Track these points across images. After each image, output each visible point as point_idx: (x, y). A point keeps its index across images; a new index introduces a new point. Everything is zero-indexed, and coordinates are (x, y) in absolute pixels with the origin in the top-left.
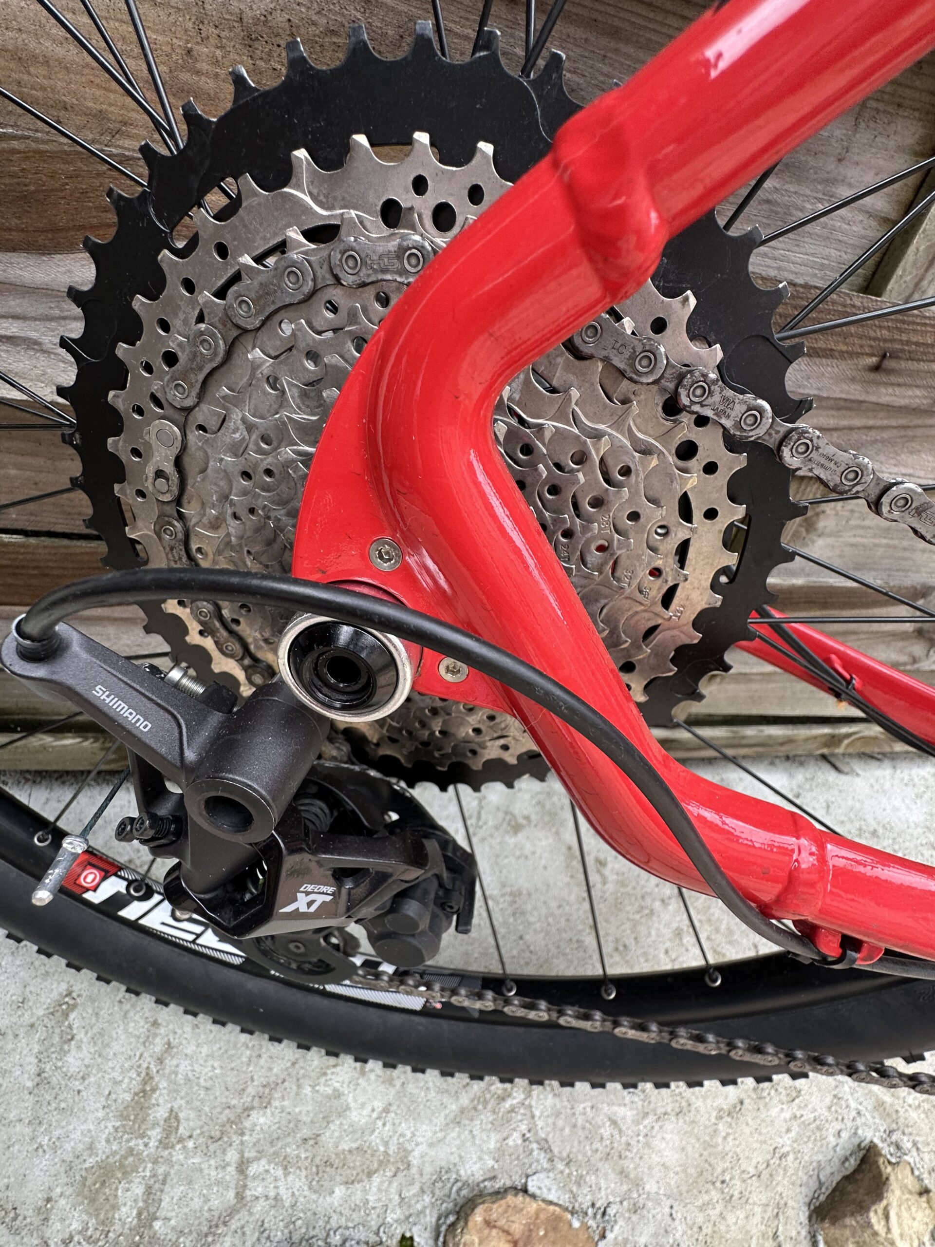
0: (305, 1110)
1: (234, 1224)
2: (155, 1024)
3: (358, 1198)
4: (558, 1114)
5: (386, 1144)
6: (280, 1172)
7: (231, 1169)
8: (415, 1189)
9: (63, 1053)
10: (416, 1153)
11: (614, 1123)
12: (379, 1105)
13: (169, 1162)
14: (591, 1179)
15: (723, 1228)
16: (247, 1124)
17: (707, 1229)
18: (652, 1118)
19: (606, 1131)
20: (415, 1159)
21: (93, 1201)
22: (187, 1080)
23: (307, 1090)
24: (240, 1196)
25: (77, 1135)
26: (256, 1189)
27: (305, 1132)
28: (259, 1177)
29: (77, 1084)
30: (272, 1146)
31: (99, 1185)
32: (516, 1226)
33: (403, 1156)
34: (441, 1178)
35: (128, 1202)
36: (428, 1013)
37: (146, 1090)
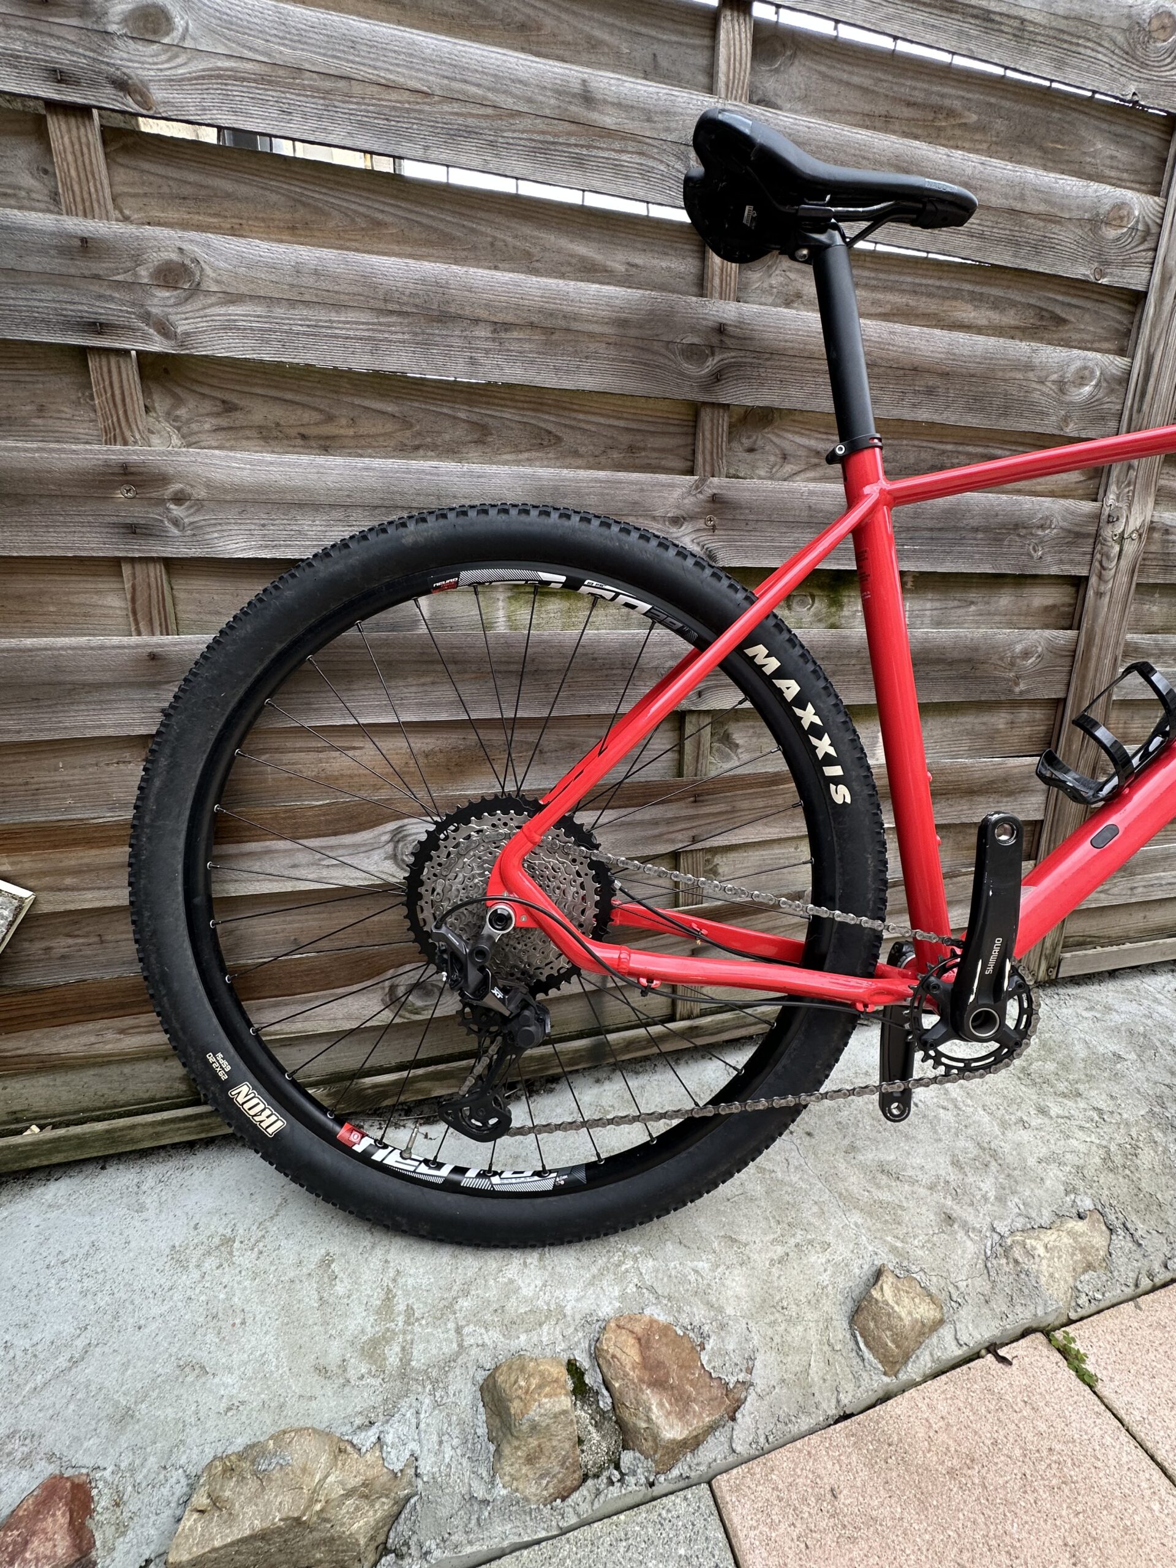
0: (492, 1294)
1: (460, 1361)
2: (386, 1261)
3: (535, 1339)
4: (657, 1271)
5: (548, 1304)
6: (483, 1331)
7: (452, 1332)
8: (571, 1330)
9: (332, 1286)
10: (568, 1307)
11: (696, 1272)
12: (539, 1283)
13: (412, 1332)
14: (687, 1308)
15: (789, 1339)
16: (457, 1307)
17: (777, 1339)
18: (722, 1268)
19: (692, 1277)
20: (568, 1311)
21: (371, 1357)
22: (414, 1288)
23: (492, 1282)
24: (460, 1346)
25: (352, 1327)
26: (469, 1341)
27: (495, 1306)
28: (472, 1334)
29: (345, 1301)
30: (475, 1317)
31: (372, 1349)
32: (638, 1329)
33: (561, 1309)
34: (587, 1320)
35: (392, 1355)
36: (557, 1190)
37: (389, 1297)
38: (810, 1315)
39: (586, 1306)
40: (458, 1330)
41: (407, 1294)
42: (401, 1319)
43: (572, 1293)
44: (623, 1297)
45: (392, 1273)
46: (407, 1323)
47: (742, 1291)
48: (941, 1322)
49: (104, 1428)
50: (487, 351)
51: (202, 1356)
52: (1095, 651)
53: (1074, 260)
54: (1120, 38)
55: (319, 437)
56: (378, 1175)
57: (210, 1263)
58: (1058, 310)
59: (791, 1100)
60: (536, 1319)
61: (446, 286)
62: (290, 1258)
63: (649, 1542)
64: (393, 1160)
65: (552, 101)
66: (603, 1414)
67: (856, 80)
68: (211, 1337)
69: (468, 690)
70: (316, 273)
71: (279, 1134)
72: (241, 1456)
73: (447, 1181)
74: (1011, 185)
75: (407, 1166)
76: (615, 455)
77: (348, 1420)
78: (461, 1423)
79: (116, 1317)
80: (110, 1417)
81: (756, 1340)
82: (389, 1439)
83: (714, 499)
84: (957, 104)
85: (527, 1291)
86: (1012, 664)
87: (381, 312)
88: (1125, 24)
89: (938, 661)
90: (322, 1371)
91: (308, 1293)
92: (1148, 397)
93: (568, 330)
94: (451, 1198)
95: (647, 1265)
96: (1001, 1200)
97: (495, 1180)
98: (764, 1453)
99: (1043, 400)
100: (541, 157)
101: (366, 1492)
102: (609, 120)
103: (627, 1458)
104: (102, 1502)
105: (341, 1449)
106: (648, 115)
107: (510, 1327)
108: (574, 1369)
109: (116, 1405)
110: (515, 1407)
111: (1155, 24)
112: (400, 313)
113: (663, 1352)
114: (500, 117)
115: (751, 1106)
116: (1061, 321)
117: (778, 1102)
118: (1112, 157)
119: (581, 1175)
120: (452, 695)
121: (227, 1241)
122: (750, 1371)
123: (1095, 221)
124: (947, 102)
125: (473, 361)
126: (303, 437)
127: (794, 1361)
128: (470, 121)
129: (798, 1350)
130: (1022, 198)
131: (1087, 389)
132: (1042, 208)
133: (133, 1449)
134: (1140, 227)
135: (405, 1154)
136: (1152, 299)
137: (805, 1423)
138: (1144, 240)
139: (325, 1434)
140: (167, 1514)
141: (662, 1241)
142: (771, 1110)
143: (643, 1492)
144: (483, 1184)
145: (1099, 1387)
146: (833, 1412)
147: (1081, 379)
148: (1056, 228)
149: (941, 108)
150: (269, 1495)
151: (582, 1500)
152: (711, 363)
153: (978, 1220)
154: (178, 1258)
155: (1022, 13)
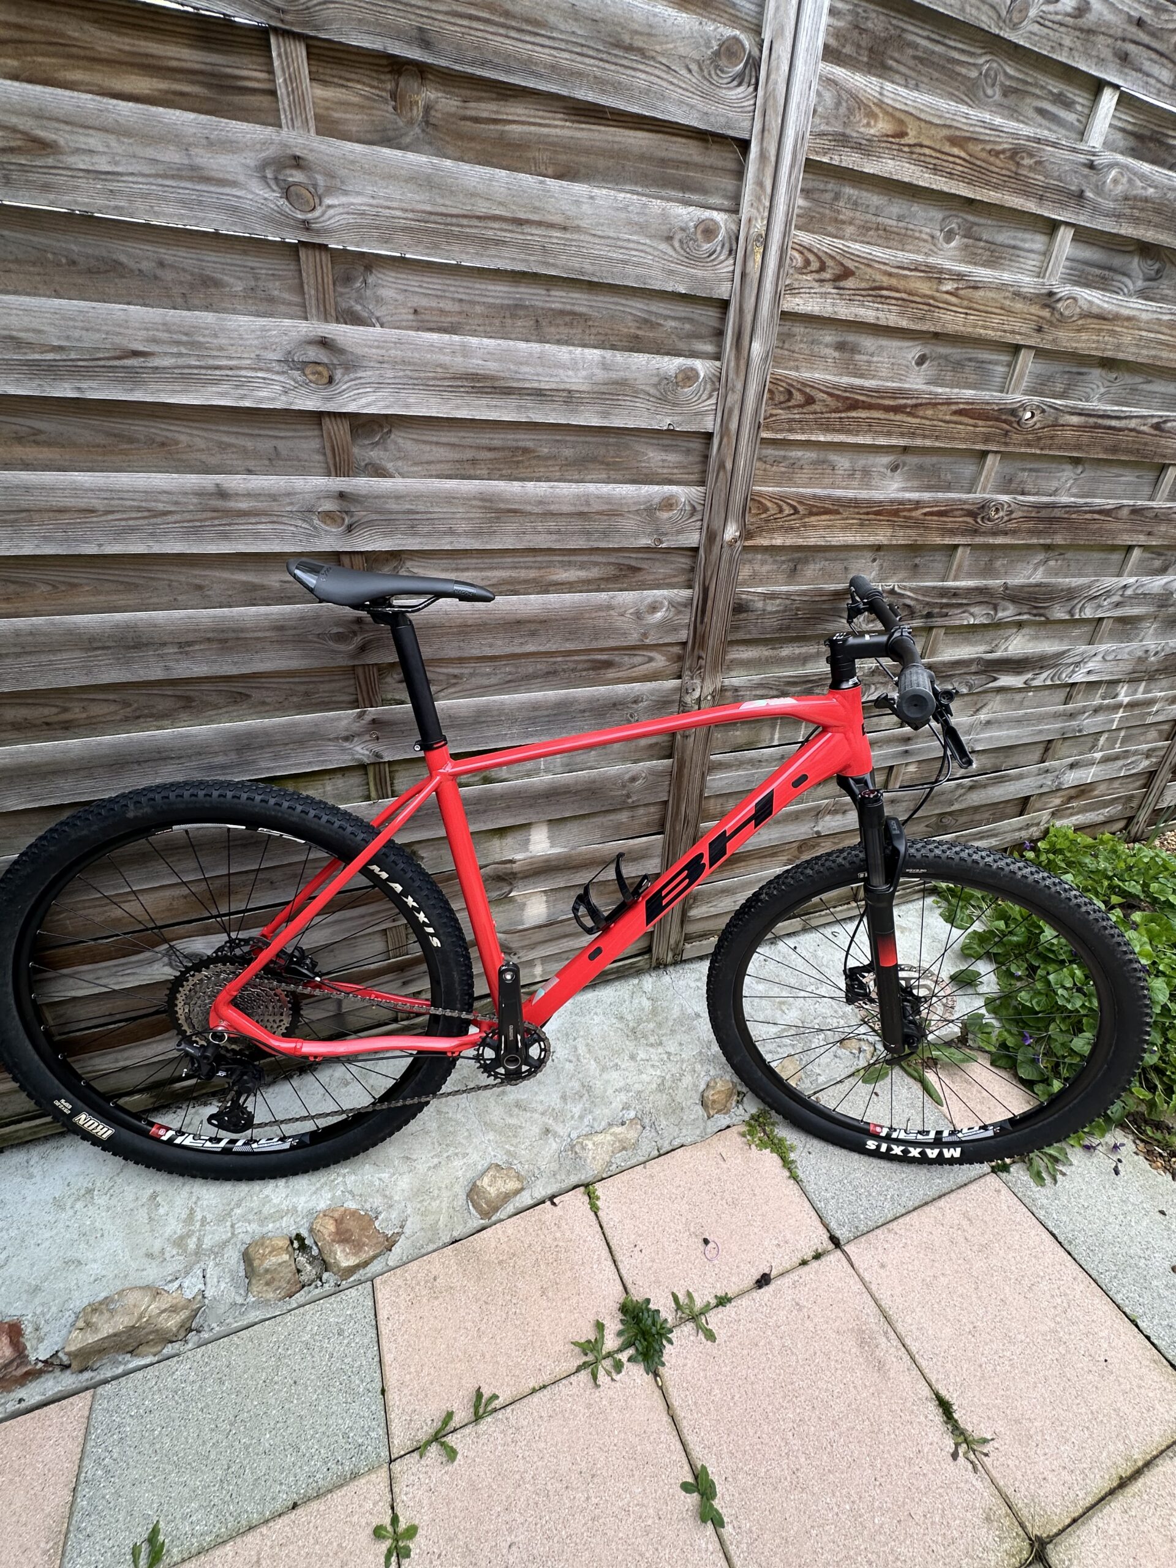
0: (255, 1204)
1: (231, 1242)
2: (191, 1193)
4: (357, 1181)
5: (288, 1206)
6: (247, 1224)
7: (229, 1227)
8: (300, 1218)
9: (157, 1210)
10: (300, 1207)
11: (380, 1179)
12: (284, 1195)
13: (204, 1230)
14: (370, 1200)
15: (430, 1208)
16: (232, 1214)
17: (422, 1209)
18: (397, 1175)
19: (377, 1182)
20: (299, 1209)
21: (179, 1246)
22: (207, 1206)
23: (255, 1198)
24: (233, 1234)
25: (168, 1231)
27: (256, 1211)
29: (165, 1217)
30: (244, 1218)
31: (180, 1242)
32: (336, 1215)
33: (295, 1209)
34: (310, 1212)
35: (192, 1244)
36: (292, 1148)
37: (192, 1212)
38: (445, 1194)
39: (310, 1205)
40: (232, 1226)
41: (203, 1210)
42: (198, 1224)
43: (303, 1199)
44: (333, 1197)
45: (194, 1199)
46: (202, 1225)
47: (405, 1186)
48: (522, 1189)
49: (24, 1297)
50: (177, 661)
51: (79, 1256)
52: (686, 771)
53: (636, 536)
54: (652, 391)
55: (60, 722)
56: (179, 1151)
57: (79, 1205)
58: (633, 563)
59: (416, 1100)
60: (280, 1215)
61: (136, 626)
62: (132, 1197)
63: (333, 1310)
64: (188, 1141)
65: (195, 501)
66: (314, 1257)
67: (444, 440)
68: (83, 1246)
69: (205, 861)
70: (31, 634)
71: (111, 1137)
72: (101, 1303)
73: (224, 1149)
74: (578, 497)
75: (198, 1144)
76: (295, 699)
77: (164, 1278)
78: (231, 1271)
79: (23, 1241)
80: (26, 1291)
81: (409, 1211)
82: (185, 1285)
83: (374, 721)
84: (530, 444)
85: (275, 1201)
86: (624, 786)
87: (87, 650)
88: (655, 380)
89: (565, 793)
90: (150, 1255)
91: (142, 1215)
92: (708, 613)
93: (238, 639)
94: (227, 1158)
95: (351, 1179)
96: (581, 1117)
97: (255, 1146)
98: (405, 1264)
99: (625, 626)
100: (193, 537)
101: (174, 1309)
102: (244, 505)
103: (325, 1276)
104: (28, 1329)
105: (157, 1293)
106: (273, 497)
107: (262, 1221)
108: (299, 1237)
109: (30, 1285)
110: (256, 1263)
111: (680, 377)
112: (103, 648)
113: (351, 1224)
114: (155, 516)
115: (393, 1104)
116: (636, 570)
117: (409, 1102)
118: (663, 461)
119: (307, 1140)
120: (195, 865)
121: (90, 1191)
122: (402, 1227)
123: (650, 510)
124: (521, 444)
125: (167, 668)
126: (47, 724)
127: (430, 1219)
128: (131, 523)
129: (433, 1213)
130: (588, 504)
131: (659, 615)
132: (605, 507)
133: (43, 1304)
134: (688, 508)
135: (196, 1137)
136: (702, 552)
137: (431, 1247)
138: (692, 515)
139: (146, 1288)
140: (64, 1331)
141: (363, 1164)
142: (404, 1106)
143: (333, 1290)
144: (247, 1149)
145: (600, 1213)
146: (448, 1240)
147: (654, 608)
148: (619, 519)
149: (517, 448)
150: (117, 1318)
151: (300, 1297)
152: (358, 640)
153: (561, 1130)
154: (58, 1204)
155: (568, 386)
